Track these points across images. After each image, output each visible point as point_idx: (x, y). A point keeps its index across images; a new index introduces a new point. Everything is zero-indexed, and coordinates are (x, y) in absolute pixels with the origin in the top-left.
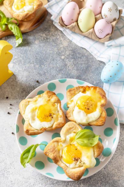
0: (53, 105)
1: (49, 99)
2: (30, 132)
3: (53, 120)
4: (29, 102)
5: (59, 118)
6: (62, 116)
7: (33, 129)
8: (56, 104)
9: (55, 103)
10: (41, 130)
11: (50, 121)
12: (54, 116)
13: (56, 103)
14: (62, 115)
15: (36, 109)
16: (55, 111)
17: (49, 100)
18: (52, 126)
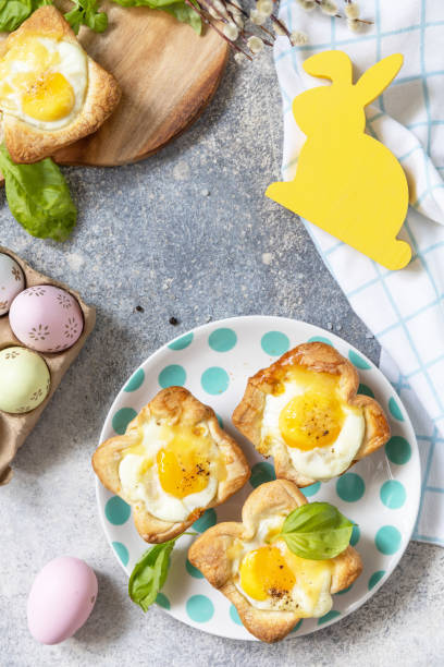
0: (196, 433)
1: (175, 419)
2: (161, 536)
3: (212, 479)
4: (119, 451)
5: (228, 467)
6: (235, 458)
7: (164, 526)
8: (202, 425)
9: (196, 424)
10: (189, 519)
11: (206, 486)
12: (212, 467)
13: (200, 422)
14: (233, 454)
15: (150, 465)
16: (209, 452)
17: (178, 422)
18: (216, 497)
